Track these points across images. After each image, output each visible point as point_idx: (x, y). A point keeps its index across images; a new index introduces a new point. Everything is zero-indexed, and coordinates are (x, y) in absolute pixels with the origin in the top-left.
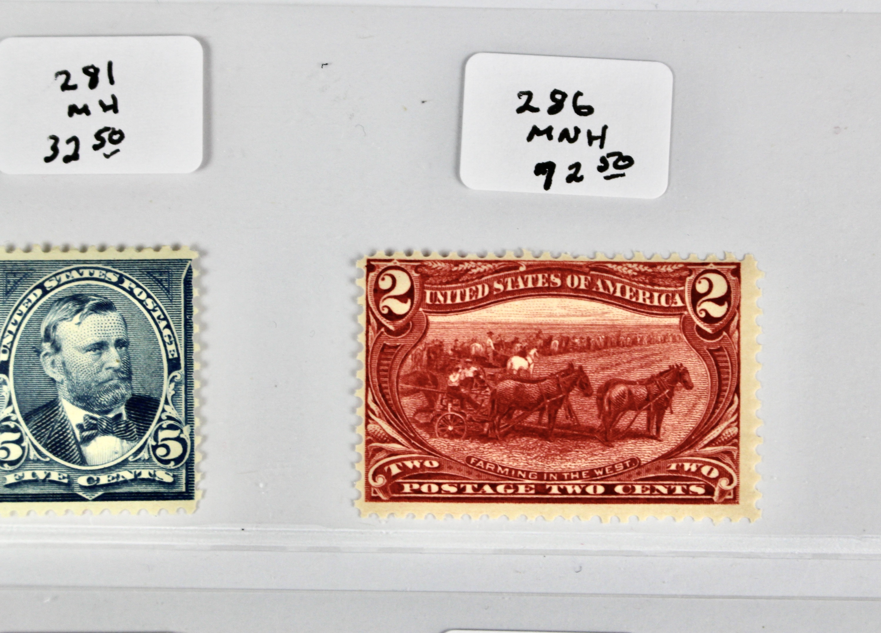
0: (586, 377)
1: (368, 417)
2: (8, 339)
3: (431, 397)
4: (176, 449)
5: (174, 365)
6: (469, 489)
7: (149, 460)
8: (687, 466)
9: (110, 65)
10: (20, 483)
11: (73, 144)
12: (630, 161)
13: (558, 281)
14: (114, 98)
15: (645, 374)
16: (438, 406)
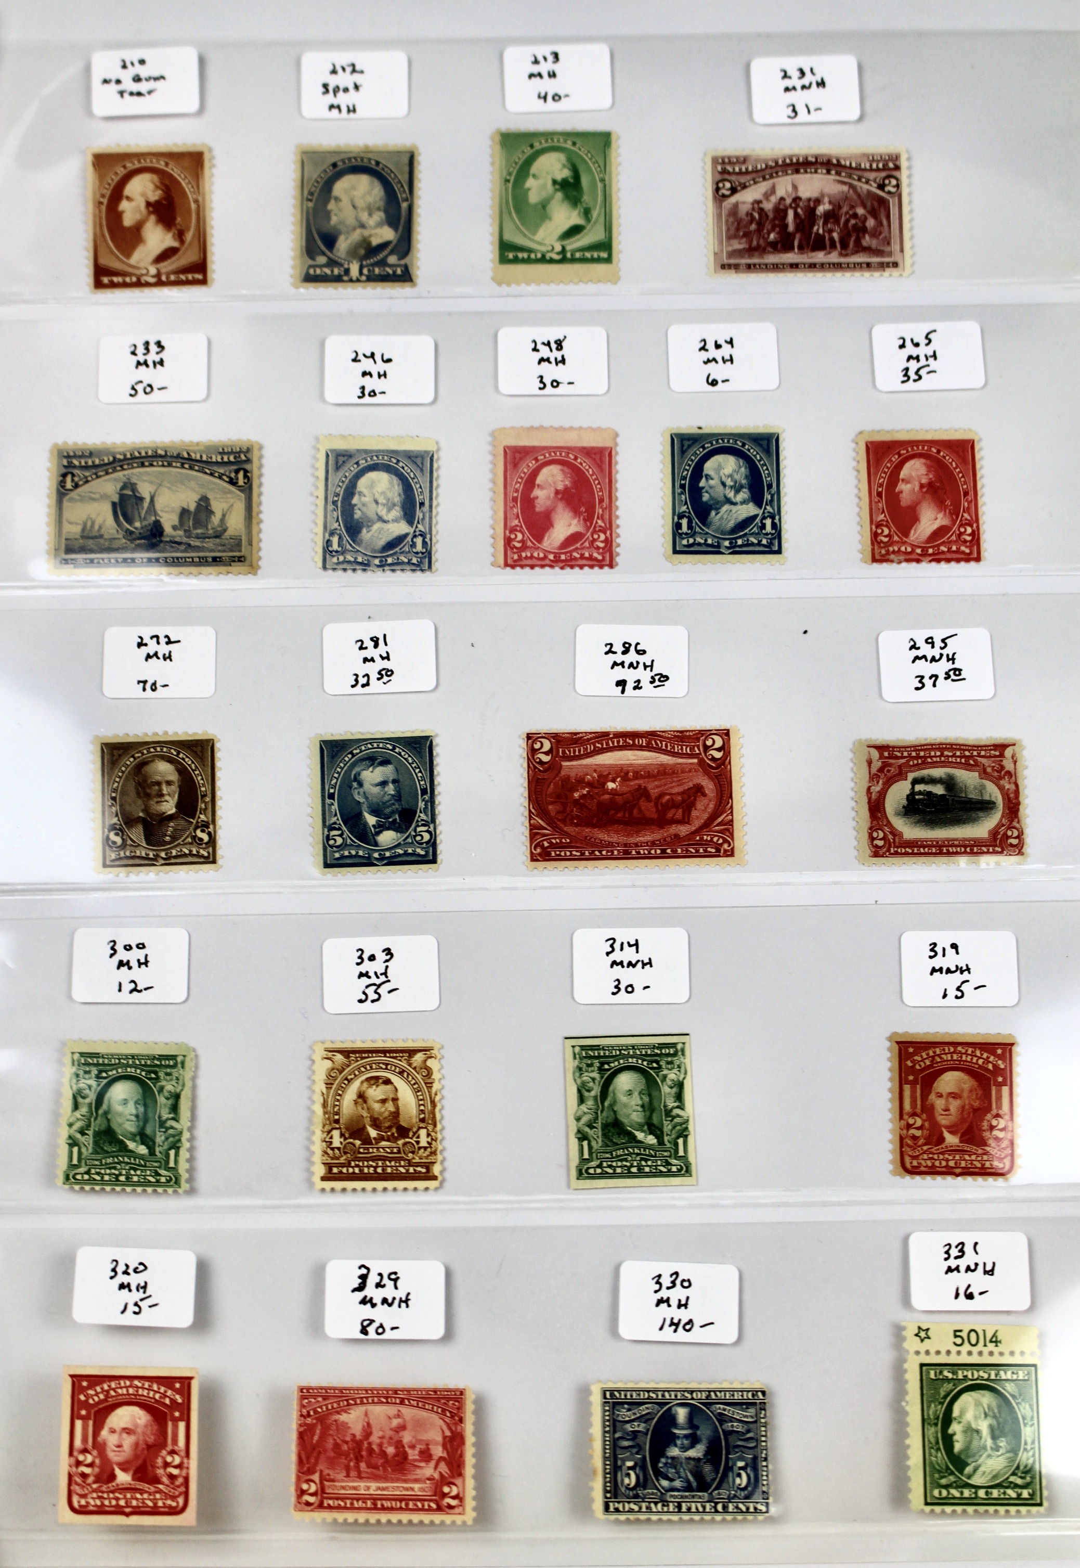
0: (648, 792)
1: (530, 817)
2: (334, 781)
3: (564, 805)
4: (427, 837)
5: (424, 791)
6: (587, 853)
7: (412, 843)
8: (705, 837)
9: (385, 636)
10: (342, 857)
11: (366, 678)
12: (667, 678)
13: (631, 742)
14: (387, 653)
15: (681, 789)
16: (568, 809)
